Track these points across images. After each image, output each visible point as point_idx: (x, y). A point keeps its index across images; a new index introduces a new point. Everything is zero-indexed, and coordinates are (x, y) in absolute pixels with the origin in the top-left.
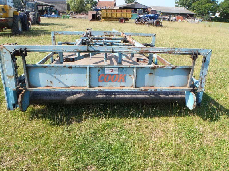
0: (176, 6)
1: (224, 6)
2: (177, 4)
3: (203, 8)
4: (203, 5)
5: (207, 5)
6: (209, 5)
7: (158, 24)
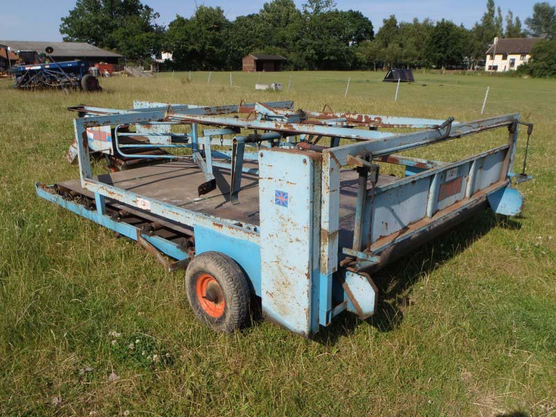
0: (66, 40)
1: (177, 36)
2: (66, 35)
3: (137, 43)
4: (137, 37)
5: (144, 35)
6: (148, 37)
7: (93, 86)
